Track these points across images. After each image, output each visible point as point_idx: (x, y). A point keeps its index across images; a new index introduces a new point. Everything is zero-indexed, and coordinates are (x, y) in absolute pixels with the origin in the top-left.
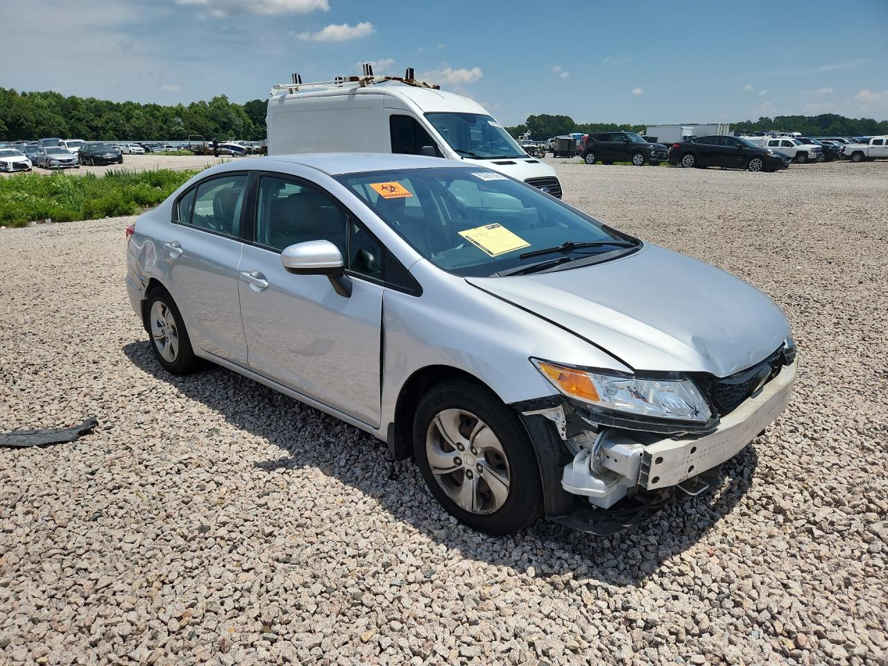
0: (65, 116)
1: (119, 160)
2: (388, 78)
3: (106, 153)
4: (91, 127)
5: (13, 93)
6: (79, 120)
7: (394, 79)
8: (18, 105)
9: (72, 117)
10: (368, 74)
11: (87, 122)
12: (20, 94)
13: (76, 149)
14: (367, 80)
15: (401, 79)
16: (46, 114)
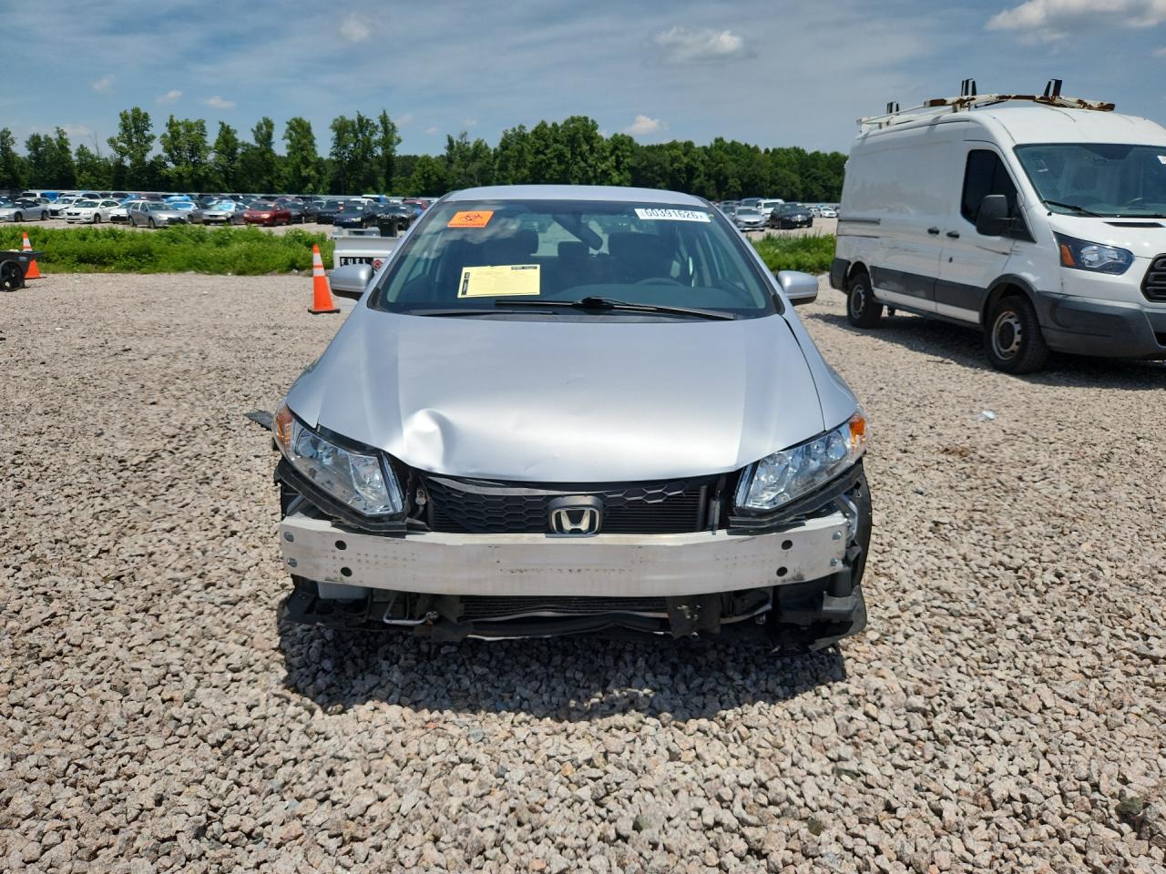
0: (802, 174)
1: (809, 222)
2: (1002, 99)
3: (796, 215)
4: (825, 187)
5: (756, 150)
6: (816, 179)
7: (1018, 97)
8: (759, 164)
9: (809, 176)
10: (967, 94)
11: (824, 181)
12: (763, 151)
13: (770, 210)
14: (961, 102)
15: (1032, 98)
16: (784, 172)
